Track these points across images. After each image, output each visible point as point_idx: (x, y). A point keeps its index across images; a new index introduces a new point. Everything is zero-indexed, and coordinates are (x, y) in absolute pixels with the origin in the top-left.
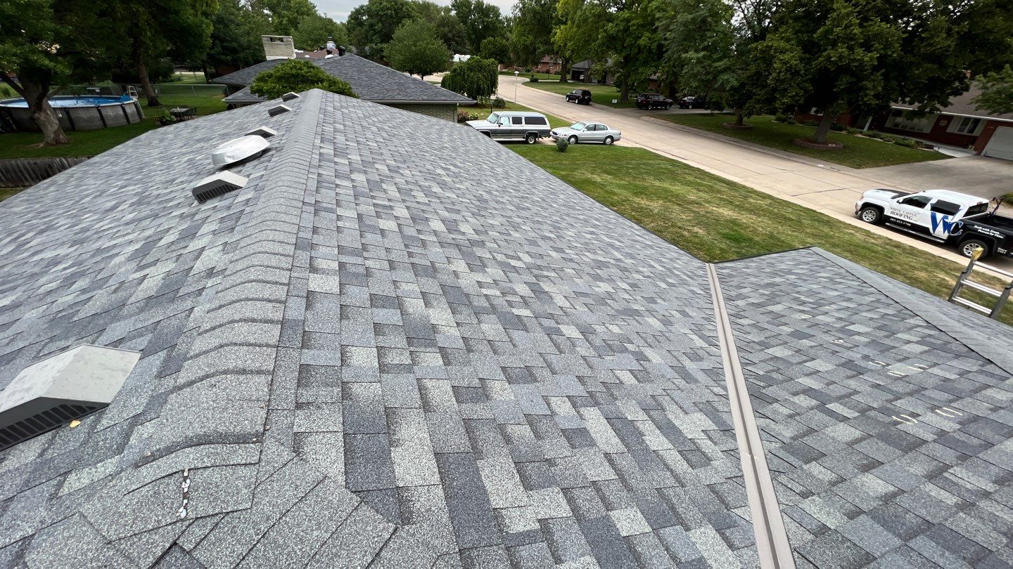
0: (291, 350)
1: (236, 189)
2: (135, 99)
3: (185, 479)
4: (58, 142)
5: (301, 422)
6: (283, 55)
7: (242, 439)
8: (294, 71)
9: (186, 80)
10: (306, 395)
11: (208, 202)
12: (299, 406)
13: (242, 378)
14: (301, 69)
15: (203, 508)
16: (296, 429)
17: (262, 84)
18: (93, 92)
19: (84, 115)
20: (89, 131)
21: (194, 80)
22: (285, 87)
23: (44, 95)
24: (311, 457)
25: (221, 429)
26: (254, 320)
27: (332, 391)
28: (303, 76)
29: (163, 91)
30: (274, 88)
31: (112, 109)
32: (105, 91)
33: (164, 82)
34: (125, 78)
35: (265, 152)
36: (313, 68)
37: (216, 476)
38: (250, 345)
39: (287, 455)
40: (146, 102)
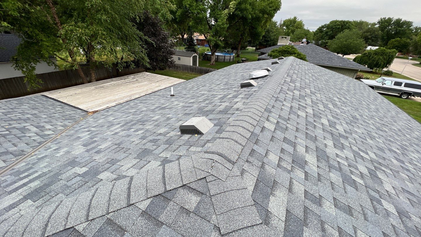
0: (251, 142)
1: (253, 86)
2: (234, 54)
3: (214, 162)
4: (213, 64)
5: (246, 166)
6: (284, 43)
7: (229, 161)
8: (286, 49)
9: (249, 50)
10: (251, 159)
11: (244, 88)
12: (247, 161)
13: (236, 143)
14: (289, 49)
15: (214, 173)
16: (244, 168)
17: (272, 53)
18: (225, 51)
19: (221, 58)
20: (220, 62)
21: (252, 50)
22: (280, 55)
23: (215, 52)
24: (245, 179)
25: (226, 155)
26: (245, 128)
27: (259, 163)
28: (289, 51)
29: (242, 53)
30: (276, 55)
31: (228, 57)
32: (228, 51)
33: (243, 50)
34: (234, 48)
35: (266, 76)
36: (294, 48)
37: (220, 167)
38: (241, 135)
39: (239, 173)
40: (236, 56)
